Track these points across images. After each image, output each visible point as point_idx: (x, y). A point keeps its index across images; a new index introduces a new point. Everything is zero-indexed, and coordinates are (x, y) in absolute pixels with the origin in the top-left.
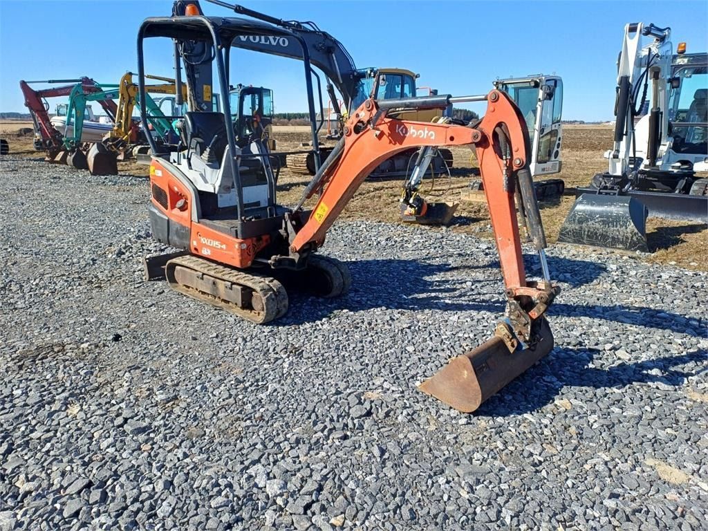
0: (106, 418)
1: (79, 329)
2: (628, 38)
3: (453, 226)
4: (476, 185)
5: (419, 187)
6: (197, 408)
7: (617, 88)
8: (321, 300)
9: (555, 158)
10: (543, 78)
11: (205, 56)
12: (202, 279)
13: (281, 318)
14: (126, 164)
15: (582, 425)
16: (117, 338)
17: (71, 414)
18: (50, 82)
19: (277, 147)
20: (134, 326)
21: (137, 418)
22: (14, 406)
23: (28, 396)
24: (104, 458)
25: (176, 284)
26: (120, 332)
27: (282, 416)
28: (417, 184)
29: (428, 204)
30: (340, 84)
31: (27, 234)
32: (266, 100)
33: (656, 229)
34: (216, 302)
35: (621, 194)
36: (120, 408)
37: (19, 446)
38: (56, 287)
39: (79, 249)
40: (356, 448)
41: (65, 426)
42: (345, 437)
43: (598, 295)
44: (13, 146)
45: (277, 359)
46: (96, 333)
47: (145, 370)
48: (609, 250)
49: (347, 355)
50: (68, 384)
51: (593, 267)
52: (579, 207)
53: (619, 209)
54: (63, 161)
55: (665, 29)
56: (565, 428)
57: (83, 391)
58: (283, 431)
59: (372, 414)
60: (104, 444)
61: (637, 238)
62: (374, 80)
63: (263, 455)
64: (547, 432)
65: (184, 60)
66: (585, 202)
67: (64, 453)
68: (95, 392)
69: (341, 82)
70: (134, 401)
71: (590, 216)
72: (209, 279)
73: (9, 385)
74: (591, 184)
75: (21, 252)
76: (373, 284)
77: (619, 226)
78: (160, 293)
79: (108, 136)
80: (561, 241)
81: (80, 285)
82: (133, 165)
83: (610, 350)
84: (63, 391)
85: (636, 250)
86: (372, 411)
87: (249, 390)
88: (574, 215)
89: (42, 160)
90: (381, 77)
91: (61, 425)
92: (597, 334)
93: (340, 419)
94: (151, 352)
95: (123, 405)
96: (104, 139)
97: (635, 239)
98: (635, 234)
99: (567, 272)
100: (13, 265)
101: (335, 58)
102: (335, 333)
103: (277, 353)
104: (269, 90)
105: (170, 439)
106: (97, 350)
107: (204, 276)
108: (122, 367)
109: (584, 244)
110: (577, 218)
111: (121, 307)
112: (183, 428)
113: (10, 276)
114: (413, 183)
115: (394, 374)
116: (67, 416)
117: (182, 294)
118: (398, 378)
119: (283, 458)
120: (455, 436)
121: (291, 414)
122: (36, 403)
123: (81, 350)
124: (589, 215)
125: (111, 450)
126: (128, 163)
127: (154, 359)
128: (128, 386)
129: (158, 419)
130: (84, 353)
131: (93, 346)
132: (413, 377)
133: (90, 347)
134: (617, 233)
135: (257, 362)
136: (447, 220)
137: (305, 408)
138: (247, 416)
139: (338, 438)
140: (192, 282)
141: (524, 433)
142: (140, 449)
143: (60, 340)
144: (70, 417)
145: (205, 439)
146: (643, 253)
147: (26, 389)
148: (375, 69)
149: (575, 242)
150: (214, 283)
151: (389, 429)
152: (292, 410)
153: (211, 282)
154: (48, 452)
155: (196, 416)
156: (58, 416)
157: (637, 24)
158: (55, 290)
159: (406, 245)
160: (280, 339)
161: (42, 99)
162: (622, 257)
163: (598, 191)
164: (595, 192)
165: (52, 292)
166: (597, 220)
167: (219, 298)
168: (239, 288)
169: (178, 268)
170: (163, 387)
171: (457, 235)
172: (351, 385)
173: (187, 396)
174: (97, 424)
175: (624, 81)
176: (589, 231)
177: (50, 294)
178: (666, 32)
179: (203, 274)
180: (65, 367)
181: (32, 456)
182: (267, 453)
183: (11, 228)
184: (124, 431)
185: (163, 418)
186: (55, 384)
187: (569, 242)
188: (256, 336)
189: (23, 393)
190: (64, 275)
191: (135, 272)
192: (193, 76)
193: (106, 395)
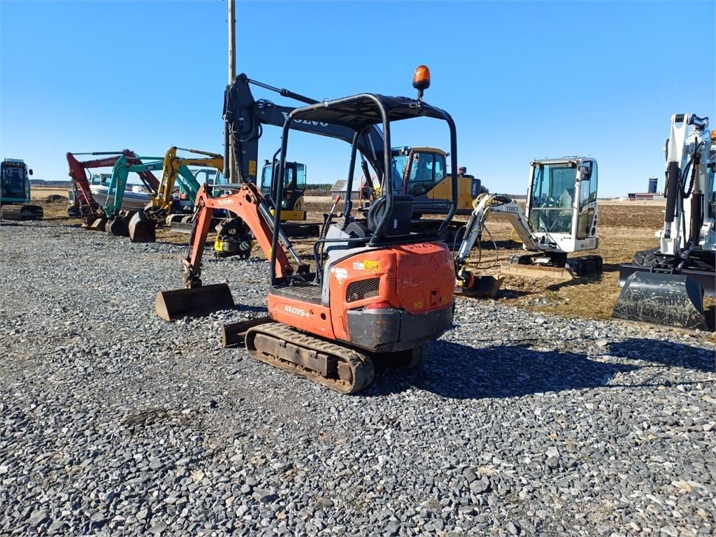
0: (232, 485)
1: (175, 395)
2: (675, 127)
3: (501, 300)
4: (515, 259)
5: (467, 260)
6: (317, 478)
7: (666, 173)
8: (398, 371)
9: (593, 235)
10: (580, 160)
11: (252, 135)
12: (285, 347)
13: (366, 388)
14: (160, 232)
15: (709, 508)
16: (214, 404)
17: (196, 480)
18: (94, 154)
19: (308, 218)
20: (226, 393)
21: (262, 486)
22: (138, 470)
23: (150, 462)
24: (244, 526)
25: (255, 352)
26: (215, 399)
27: (404, 489)
28: (466, 257)
29: (475, 277)
30: (374, 161)
31: (91, 300)
32: (299, 173)
33: (708, 307)
34: (298, 371)
35: (675, 272)
36: (241, 475)
37: (158, 511)
38: (139, 353)
39: (146, 315)
40: (488, 525)
41: (194, 492)
42: (474, 513)
43: (675, 374)
44: (47, 212)
45: (376, 430)
46: (192, 399)
47: (252, 437)
48: (667, 328)
49: (445, 428)
50: (183, 450)
51: (659, 344)
52: (633, 285)
53: (675, 287)
54: (101, 227)
55: (703, 119)
56: (694, 511)
57: (199, 457)
58: (411, 505)
59: (492, 490)
60: (240, 512)
61: (696, 317)
62: (409, 157)
63: (400, 528)
64: (676, 514)
65: (232, 137)
66: (639, 279)
67: (204, 519)
68: (212, 458)
69: (376, 159)
70: (253, 469)
71: (647, 293)
72: (292, 348)
73: (127, 449)
74: (633, 261)
75: (93, 317)
76: (444, 356)
77: (676, 304)
78: (239, 361)
79: (151, 205)
80: (615, 317)
81: (160, 351)
82: (167, 233)
83: (710, 431)
84: (181, 457)
85: (694, 329)
86: (491, 487)
87: (361, 460)
88: (629, 292)
89: (78, 226)
90: (415, 155)
91: (191, 491)
92: (689, 414)
93: (463, 494)
94: (252, 419)
95: (243, 472)
96: (146, 208)
97: (693, 317)
98: (694, 312)
99: (634, 350)
100: (89, 329)
101: (370, 138)
102: (424, 405)
103: (374, 424)
104: (303, 165)
105: (301, 508)
106: (200, 417)
107: (287, 344)
108: (229, 433)
109: (640, 321)
110: (632, 295)
111: (207, 374)
112: (310, 497)
113: (91, 341)
114: (461, 256)
115: (500, 450)
116: (193, 482)
117: (261, 361)
118: (504, 454)
119: (420, 532)
120: (584, 515)
121: (412, 487)
122: (160, 468)
123: (184, 416)
124: (644, 292)
125: (248, 518)
126: (162, 230)
127: (258, 426)
128: (241, 453)
129: (282, 487)
130: (188, 419)
131: (195, 412)
132: (519, 453)
133: (192, 413)
134: (675, 311)
135: (357, 432)
136: (494, 293)
137: (424, 482)
138: (368, 487)
139: (467, 514)
140: (273, 350)
141: (654, 514)
142: (276, 518)
143: (160, 405)
144: (196, 483)
145: (335, 510)
146: (703, 332)
147: (145, 453)
148: (409, 148)
149: (629, 319)
150: (298, 352)
151: (516, 505)
152: (412, 484)
153: (294, 350)
154: (187, 517)
155: (318, 486)
156: (185, 482)
157: (684, 115)
158: (139, 355)
159: (461, 317)
160: (372, 409)
161: (86, 169)
162: (682, 335)
163: (651, 269)
164: (649, 271)
165: (137, 358)
166: (653, 298)
167: (302, 366)
168: (326, 357)
169: (258, 335)
170: (275, 455)
171: (508, 309)
172: (461, 460)
173: (303, 466)
174: (225, 491)
175: (673, 166)
176: (644, 309)
177: (135, 360)
178: (705, 122)
179: (287, 342)
180: (175, 433)
181: (173, 522)
182: (402, 526)
183: (74, 293)
184: (254, 499)
185: (288, 487)
186: (170, 449)
187: (623, 319)
188: (347, 406)
189: (143, 458)
190: (141, 341)
191: (207, 338)
192: (241, 152)
193: (223, 462)
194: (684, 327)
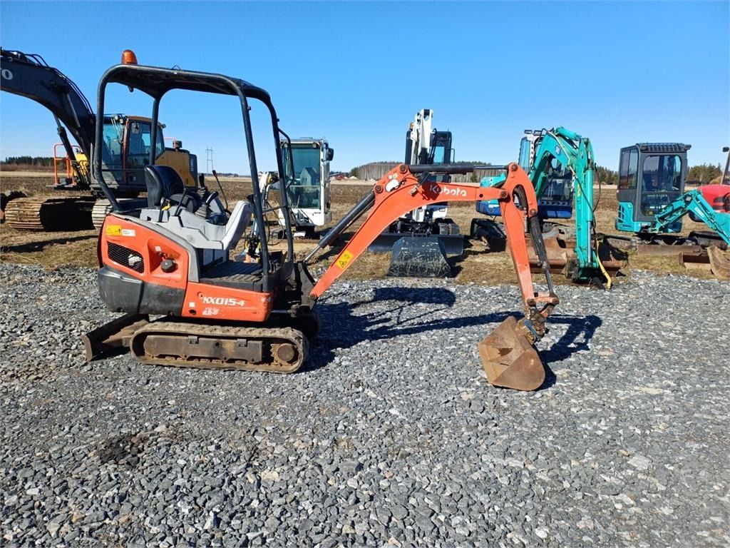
12: (198, 342)
25: (144, 357)
34: (217, 365)
53: (433, 247)
61: (445, 268)
62: (125, 127)
72: (209, 341)
77: (433, 260)
80: (390, 276)
90: (134, 125)
98: (444, 264)
109: (407, 276)
134: (432, 266)
140: (177, 349)
150: (217, 344)
153: (212, 343)
166: (419, 257)
167: (225, 359)
168: (260, 342)
169: (150, 337)
176: (411, 266)
179: (201, 337)
194: (437, 277)
